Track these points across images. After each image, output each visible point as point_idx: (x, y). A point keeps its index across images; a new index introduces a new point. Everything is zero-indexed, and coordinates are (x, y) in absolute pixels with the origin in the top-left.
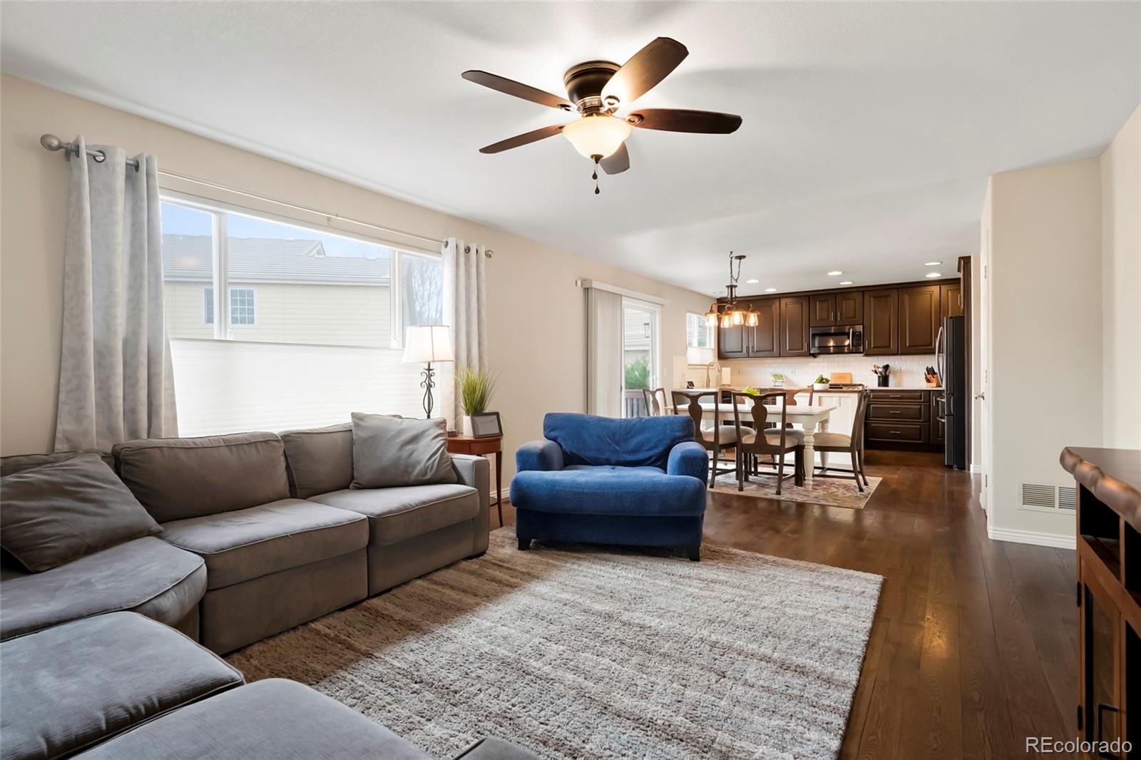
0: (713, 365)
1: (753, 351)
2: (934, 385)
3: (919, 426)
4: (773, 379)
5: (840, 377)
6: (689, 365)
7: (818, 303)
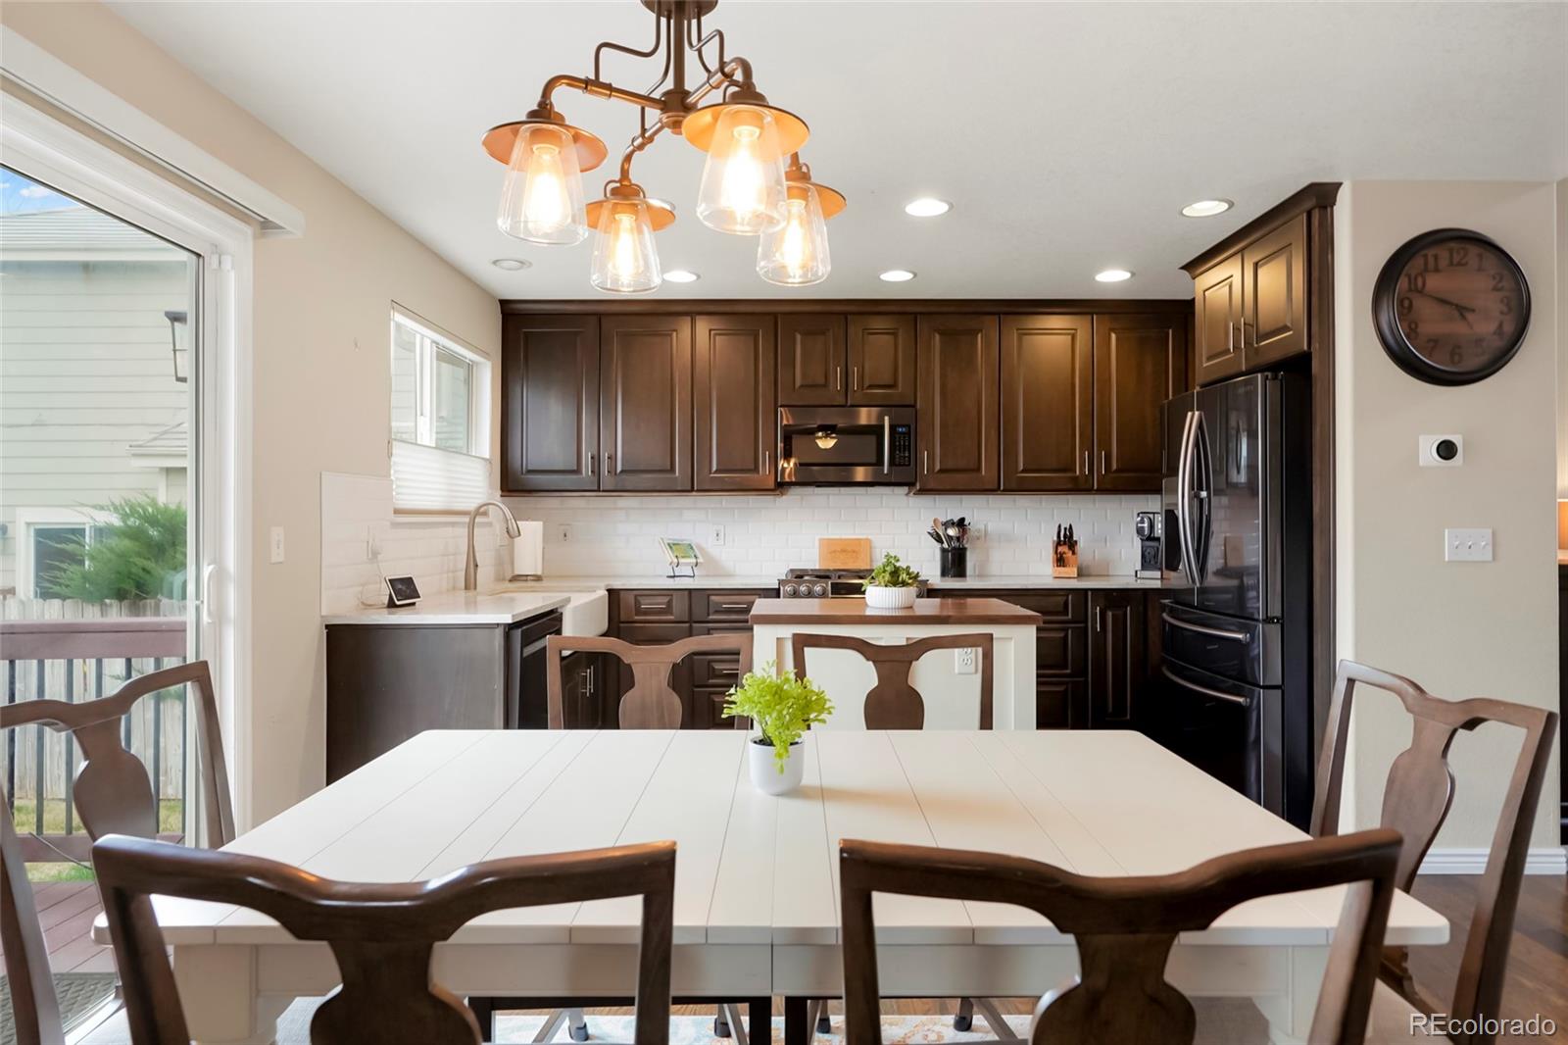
0: (485, 514)
1: (612, 471)
2: (1073, 571)
3: (1061, 688)
4: (670, 556)
5: (843, 551)
6: (397, 512)
7: (799, 337)
